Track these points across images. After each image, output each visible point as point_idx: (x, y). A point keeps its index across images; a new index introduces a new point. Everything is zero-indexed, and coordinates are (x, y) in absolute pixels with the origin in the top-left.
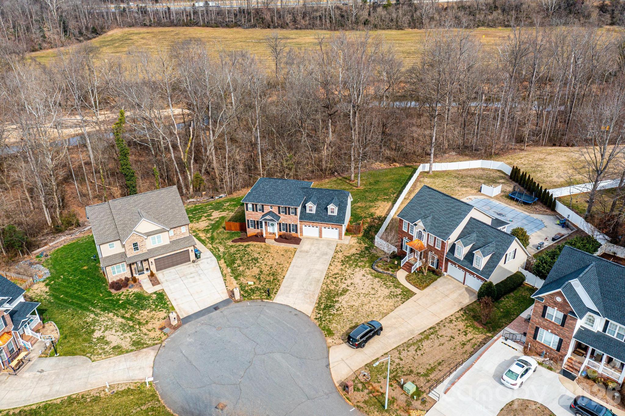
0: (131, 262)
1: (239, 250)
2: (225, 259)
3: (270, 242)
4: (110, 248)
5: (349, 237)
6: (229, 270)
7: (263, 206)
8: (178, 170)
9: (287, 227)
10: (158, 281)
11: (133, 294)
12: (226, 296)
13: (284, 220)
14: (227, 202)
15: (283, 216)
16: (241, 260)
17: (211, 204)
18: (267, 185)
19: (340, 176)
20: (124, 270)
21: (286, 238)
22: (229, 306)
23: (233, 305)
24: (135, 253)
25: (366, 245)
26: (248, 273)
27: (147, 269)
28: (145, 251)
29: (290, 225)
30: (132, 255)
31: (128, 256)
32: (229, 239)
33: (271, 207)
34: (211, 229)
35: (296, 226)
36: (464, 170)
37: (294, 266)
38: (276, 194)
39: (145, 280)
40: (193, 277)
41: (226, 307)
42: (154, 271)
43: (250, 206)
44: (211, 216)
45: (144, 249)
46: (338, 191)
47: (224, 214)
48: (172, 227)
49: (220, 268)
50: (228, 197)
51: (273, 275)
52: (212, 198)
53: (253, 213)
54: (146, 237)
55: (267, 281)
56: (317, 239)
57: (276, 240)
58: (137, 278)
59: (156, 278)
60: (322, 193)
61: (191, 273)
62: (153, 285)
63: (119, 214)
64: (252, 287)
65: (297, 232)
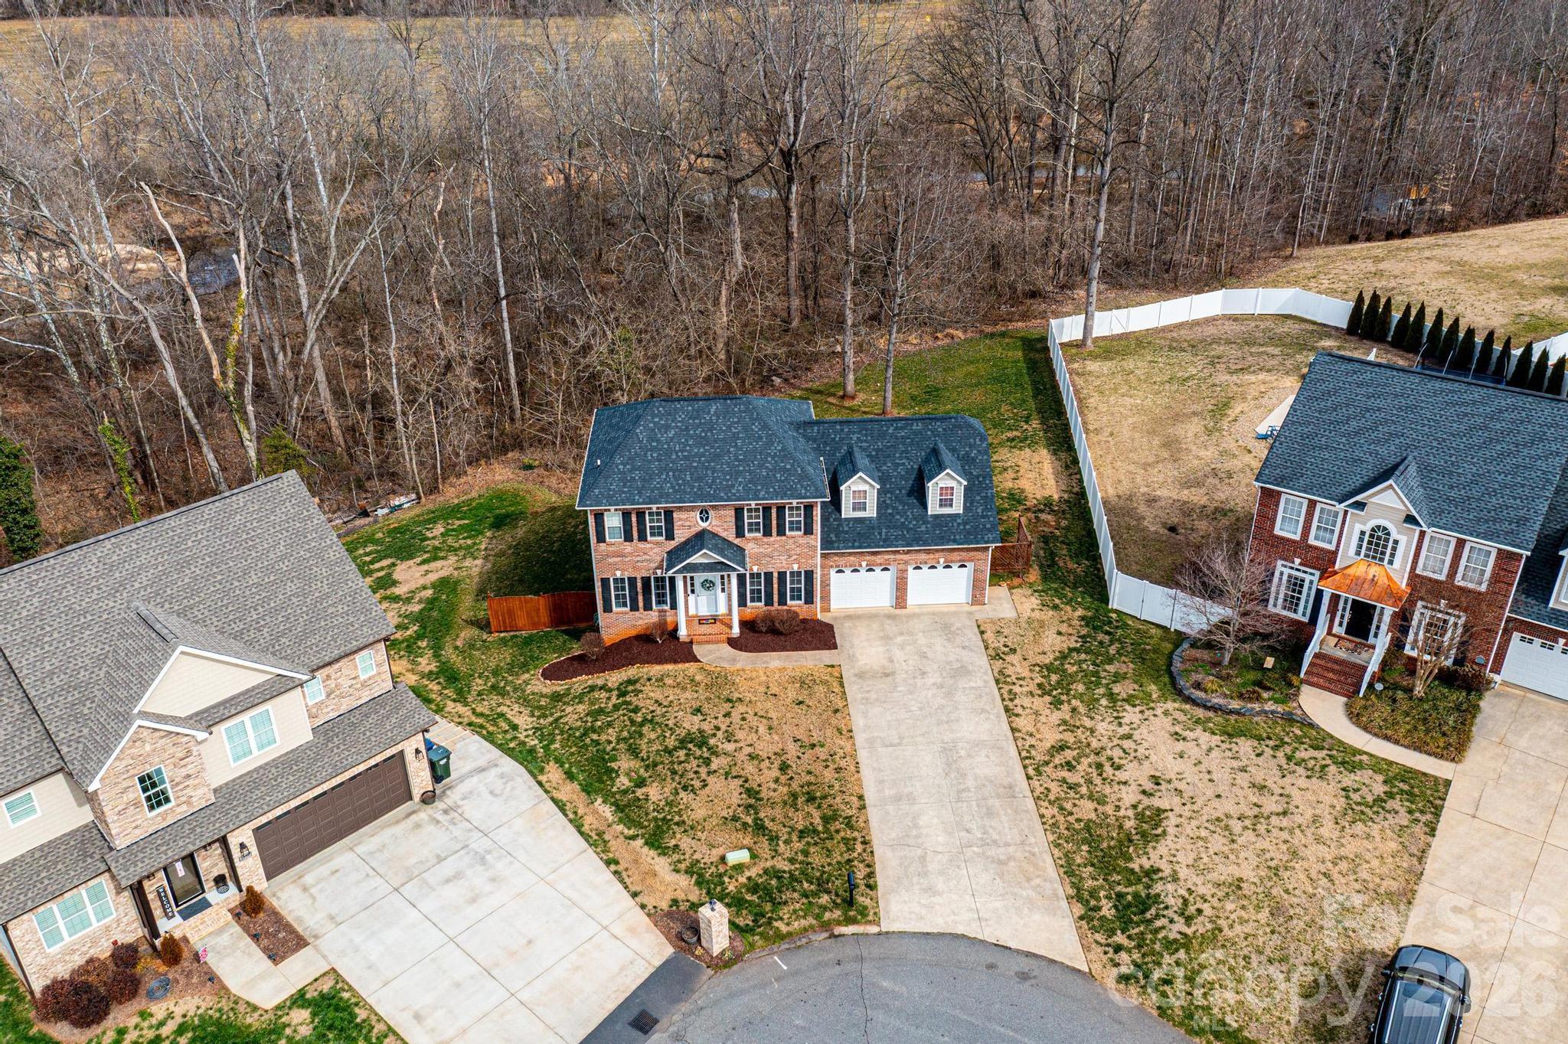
0: (140, 870)
1: (601, 711)
2: (559, 761)
3: (715, 655)
4: (15, 818)
5: (1002, 591)
6: (607, 811)
7: (669, 514)
8: (197, 427)
9: (771, 586)
10: (292, 931)
11: (181, 1030)
12: (655, 949)
13: (758, 560)
14: (434, 521)
15: (753, 545)
16: (634, 751)
17: (370, 540)
18: (667, 427)
19: (794, 387)
20: (101, 915)
21: (774, 631)
22: (699, 998)
23: (710, 986)
24: (152, 820)
25: (1080, 612)
26: (697, 808)
27: (220, 881)
28: (201, 797)
29: (782, 575)
30: (139, 834)
31: (120, 843)
32: (525, 667)
33: (704, 514)
34: (419, 637)
35: (809, 575)
36: (1179, 326)
37: (871, 742)
38: (716, 457)
39: (224, 939)
40: (458, 876)
41: (684, 1007)
42: (261, 885)
43: (613, 521)
44: (395, 583)
45: (200, 792)
46: (942, 419)
47: (443, 568)
48: (316, 662)
49: (561, 806)
50: (430, 503)
51: (811, 799)
52: (365, 514)
53: (628, 547)
54: (201, 735)
55: (802, 834)
56: (890, 617)
57: (733, 643)
58: (177, 935)
59: (277, 917)
60: (882, 435)
61: (440, 859)
62: (275, 957)
63: (38, 642)
64: (752, 872)
65: (810, 600)
